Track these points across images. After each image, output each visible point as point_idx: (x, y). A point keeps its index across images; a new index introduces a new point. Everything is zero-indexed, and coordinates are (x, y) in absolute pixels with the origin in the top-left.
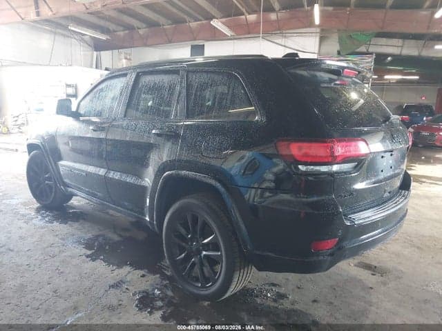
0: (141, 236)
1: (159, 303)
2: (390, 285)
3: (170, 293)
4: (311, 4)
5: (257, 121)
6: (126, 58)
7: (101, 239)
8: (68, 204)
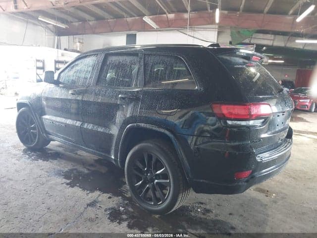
0: (104, 170)
1: (124, 217)
2: (279, 203)
3: (130, 209)
4: (214, 8)
5: (197, 90)
6: (79, 42)
7: (75, 172)
8: (47, 147)
